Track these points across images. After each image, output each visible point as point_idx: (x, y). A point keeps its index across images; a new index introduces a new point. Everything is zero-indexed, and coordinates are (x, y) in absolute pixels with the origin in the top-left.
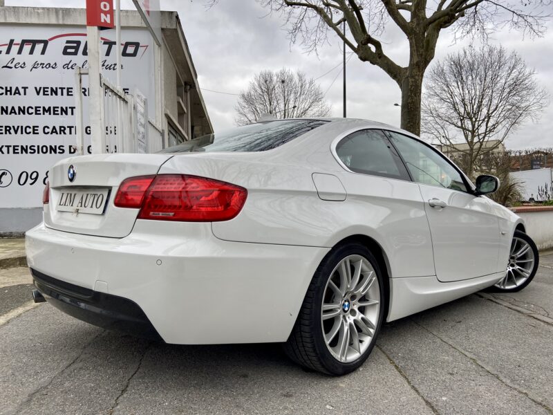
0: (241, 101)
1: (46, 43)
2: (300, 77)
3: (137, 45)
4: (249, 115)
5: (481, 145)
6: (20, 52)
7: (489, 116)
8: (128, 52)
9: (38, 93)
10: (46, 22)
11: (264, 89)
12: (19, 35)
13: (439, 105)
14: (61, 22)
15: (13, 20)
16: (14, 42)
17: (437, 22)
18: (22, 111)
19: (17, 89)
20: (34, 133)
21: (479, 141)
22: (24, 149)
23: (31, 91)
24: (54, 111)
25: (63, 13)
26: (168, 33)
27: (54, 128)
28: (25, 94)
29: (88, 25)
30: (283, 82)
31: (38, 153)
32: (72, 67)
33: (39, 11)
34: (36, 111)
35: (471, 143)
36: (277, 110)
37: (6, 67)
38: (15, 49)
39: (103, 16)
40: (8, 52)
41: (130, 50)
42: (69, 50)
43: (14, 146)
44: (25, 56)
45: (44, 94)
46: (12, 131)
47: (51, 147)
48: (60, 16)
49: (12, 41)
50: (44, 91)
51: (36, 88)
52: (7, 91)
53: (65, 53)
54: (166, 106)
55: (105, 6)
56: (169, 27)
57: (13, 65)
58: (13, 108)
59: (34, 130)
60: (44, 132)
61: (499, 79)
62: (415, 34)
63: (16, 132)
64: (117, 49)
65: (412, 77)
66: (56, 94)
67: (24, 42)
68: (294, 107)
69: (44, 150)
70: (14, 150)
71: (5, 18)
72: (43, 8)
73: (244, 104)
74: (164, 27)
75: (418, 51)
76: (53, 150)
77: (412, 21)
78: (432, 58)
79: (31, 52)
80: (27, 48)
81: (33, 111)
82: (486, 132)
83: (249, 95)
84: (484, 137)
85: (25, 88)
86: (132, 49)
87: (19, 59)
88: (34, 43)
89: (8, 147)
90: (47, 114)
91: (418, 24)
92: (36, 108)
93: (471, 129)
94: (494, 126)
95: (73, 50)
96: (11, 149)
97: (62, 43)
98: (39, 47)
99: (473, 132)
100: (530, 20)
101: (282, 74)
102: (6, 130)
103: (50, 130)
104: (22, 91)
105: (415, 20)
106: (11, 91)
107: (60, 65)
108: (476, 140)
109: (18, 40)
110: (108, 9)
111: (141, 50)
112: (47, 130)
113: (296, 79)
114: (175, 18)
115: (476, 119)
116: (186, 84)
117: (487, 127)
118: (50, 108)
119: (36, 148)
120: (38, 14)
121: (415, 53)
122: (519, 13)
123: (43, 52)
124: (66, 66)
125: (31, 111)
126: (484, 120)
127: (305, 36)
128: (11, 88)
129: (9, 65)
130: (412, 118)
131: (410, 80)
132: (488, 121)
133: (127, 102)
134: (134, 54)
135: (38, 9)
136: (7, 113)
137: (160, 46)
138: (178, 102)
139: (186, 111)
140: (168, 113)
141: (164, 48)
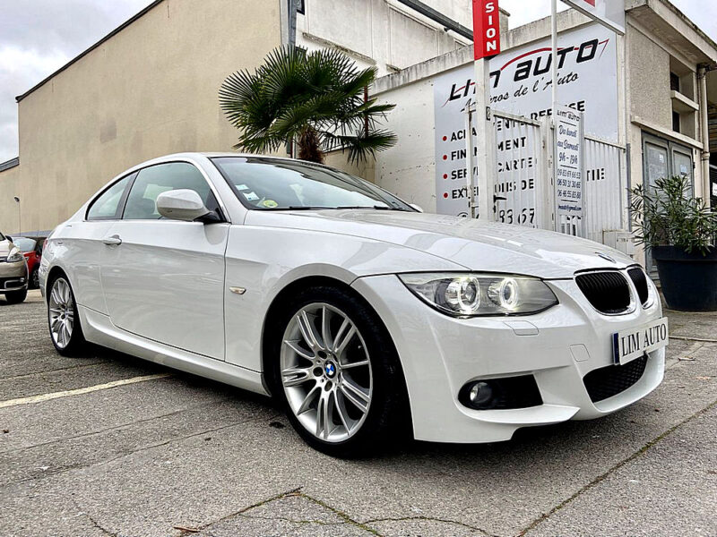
1: (498, 74)
3: (595, 43)
8: (584, 55)
16: (471, 82)
19: (474, 129)
25: (513, 35)
26: (638, 13)
27: (507, 164)
29: (476, 59)
32: (523, 93)
38: (471, 89)
39: (488, 44)
40: (466, 94)
41: (587, 52)
42: (520, 75)
47: (503, 185)
48: (511, 40)
49: (469, 82)
50: (497, 126)
53: (517, 78)
54: (635, 111)
55: (491, 33)
56: (635, 5)
60: (498, 170)
66: (508, 127)
74: (628, 8)
95: (524, 74)
97: (513, 68)
103: (503, 167)
107: (511, 95)
111: (599, 47)
112: (500, 168)
116: (699, 67)
123: (496, 84)
133: (538, 126)
134: (591, 56)
137: (623, 34)
138: (674, 99)
139: (696, 106)
140: (637, 119)
141: (630, 34)
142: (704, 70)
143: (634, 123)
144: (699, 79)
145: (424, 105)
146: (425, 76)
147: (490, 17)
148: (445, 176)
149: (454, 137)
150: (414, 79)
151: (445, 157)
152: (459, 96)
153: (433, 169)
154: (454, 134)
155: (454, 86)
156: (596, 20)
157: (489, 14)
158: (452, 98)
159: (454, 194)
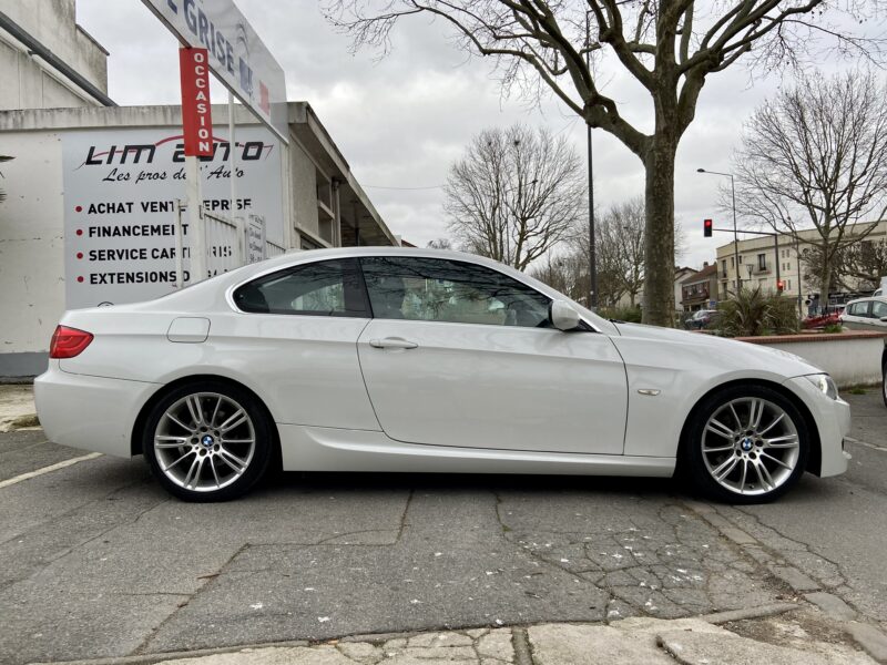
0: (452, 176)
1: (152, 148)
2: (544, 134)
3: (260, 145)
4: (463, 198)
5: (842, 231)
6: (123, 161)
7: (852, 186)
8: (249, 154)
9: (145, 210)
10: (153, 123)
11: (487, 155)
12: (122, 140)
13: (768, 170)
14: (169, 123)
15: (114, 123)
16: (117, 149)
17: (697, 66)
18: (127, 231)
19: (121, 205)
20: (141, 258)
21: (838, 225)
22: (130, 278)
23: (137, 208)
24: (164, 230)
25: (172, 112)
26: (299, 127)
27: (164, 250)
28: (130, 211)
30: (517, 143)
31: (147, 281)
32: (183, 177)
33: (145, 111)
34: (143, 231)
35: (825, 230)
36: (508, 187)
37: (108, 179)
38: (117, 157)
39: (201, 144)
40: (109, 162)
41: (252, 152)
42: (180, 156)
43: (119, 274)
44: (129, 166)
45: (152, 211)
46: (116, 256)
47: (161, 273)
49: (114, 148)
50: (152, 207)
51: (142, 204)
52: (109, 208)
53: (176, 159)
54: (297, 218)
55: (203, 134)
56: (298, 121)
57: (115, 177)
58: (117, 228)
59: (141, 254)
60: (154, 257)
61: (865, 124)
62: (661, 88)
63: (121, 257)
64: (236, 153)
65: (659, 150)
66: (166, 210)
67: (128, 148)
68: (534, 182)
69: (154, 278)
70: (119, 278)
71: (106, 122)
72: (149, 107)
73: (456, 181)
74: (292, 121)
75: (665, 112)
76: (163, 277)
77: (656, 70)
78: (691, 120)
79: (136, 161)
80: (131, 156)
81: (140, 231)
82: (848, 210)
83: (464, 166)
84: (846, 219)
85: (130, 204)
86: (253, 151)
87: (123, 169)
88: (139, 149)
89: (112, 275)
90: (156, 234)
91: (664, 75)
92: (143, 227)
93: (825, 206)
94: (862, 202)
96: (115, 278)
97: (171, 148)
98: (145, 154)
99: (827, 211)
100: (866, 45)
101: (515, 131)
102: (109, 255)
103: (159, 254)
104: (126, 207)
105: (660, 69)
106: (113, 208)
107: (170, 175)
108: (833, 223)
109: (121, 148)
110: (206, 136)
111: (264, 151)
112: (156, 254)
113: (537, 139)
114: (304, 110)
115: (832, 190)
116: (333, 179)
117: (850, 204)
118: (159, 227)
119: (144, 276)
120: (143, 114)
121: (662, 116)
122: (847, 36)
123: (150, 160)
124: (177, 176)
125: (137, 231)
126: (844, 192)
127: (524, 86)
128: (114, 205)
129: (111, 177)
130: (660, 209)
131: (656, 154)
132: (851, 193)
133: (235, 227)
134: (257, 157)
135: (143, 108)
136: (109, 235)
137: (287, 145)
138: (320, 209)
139: (333, 215)
140: (299, 226)
141: (292, 146)
142: (337, 183)
143: (297, 230)
144: (334, 190)
145: (47, 162)
146: (49, 126)
147: (202, 119)
148: (80, 256)
149: (92, 209)
150: (32, 127)
151: (79, 232)
152: (99, 162)
153: (60, 244)
154: (92, 206)
155: (92, 149)
156: (263, 124)
157: (202, 115)
158: (89, 162)
159: (92, 279)
